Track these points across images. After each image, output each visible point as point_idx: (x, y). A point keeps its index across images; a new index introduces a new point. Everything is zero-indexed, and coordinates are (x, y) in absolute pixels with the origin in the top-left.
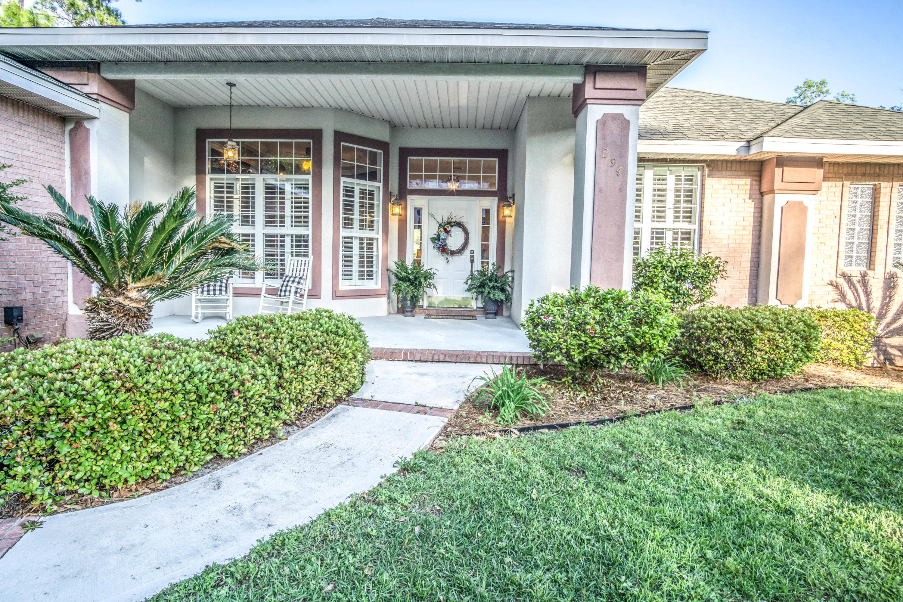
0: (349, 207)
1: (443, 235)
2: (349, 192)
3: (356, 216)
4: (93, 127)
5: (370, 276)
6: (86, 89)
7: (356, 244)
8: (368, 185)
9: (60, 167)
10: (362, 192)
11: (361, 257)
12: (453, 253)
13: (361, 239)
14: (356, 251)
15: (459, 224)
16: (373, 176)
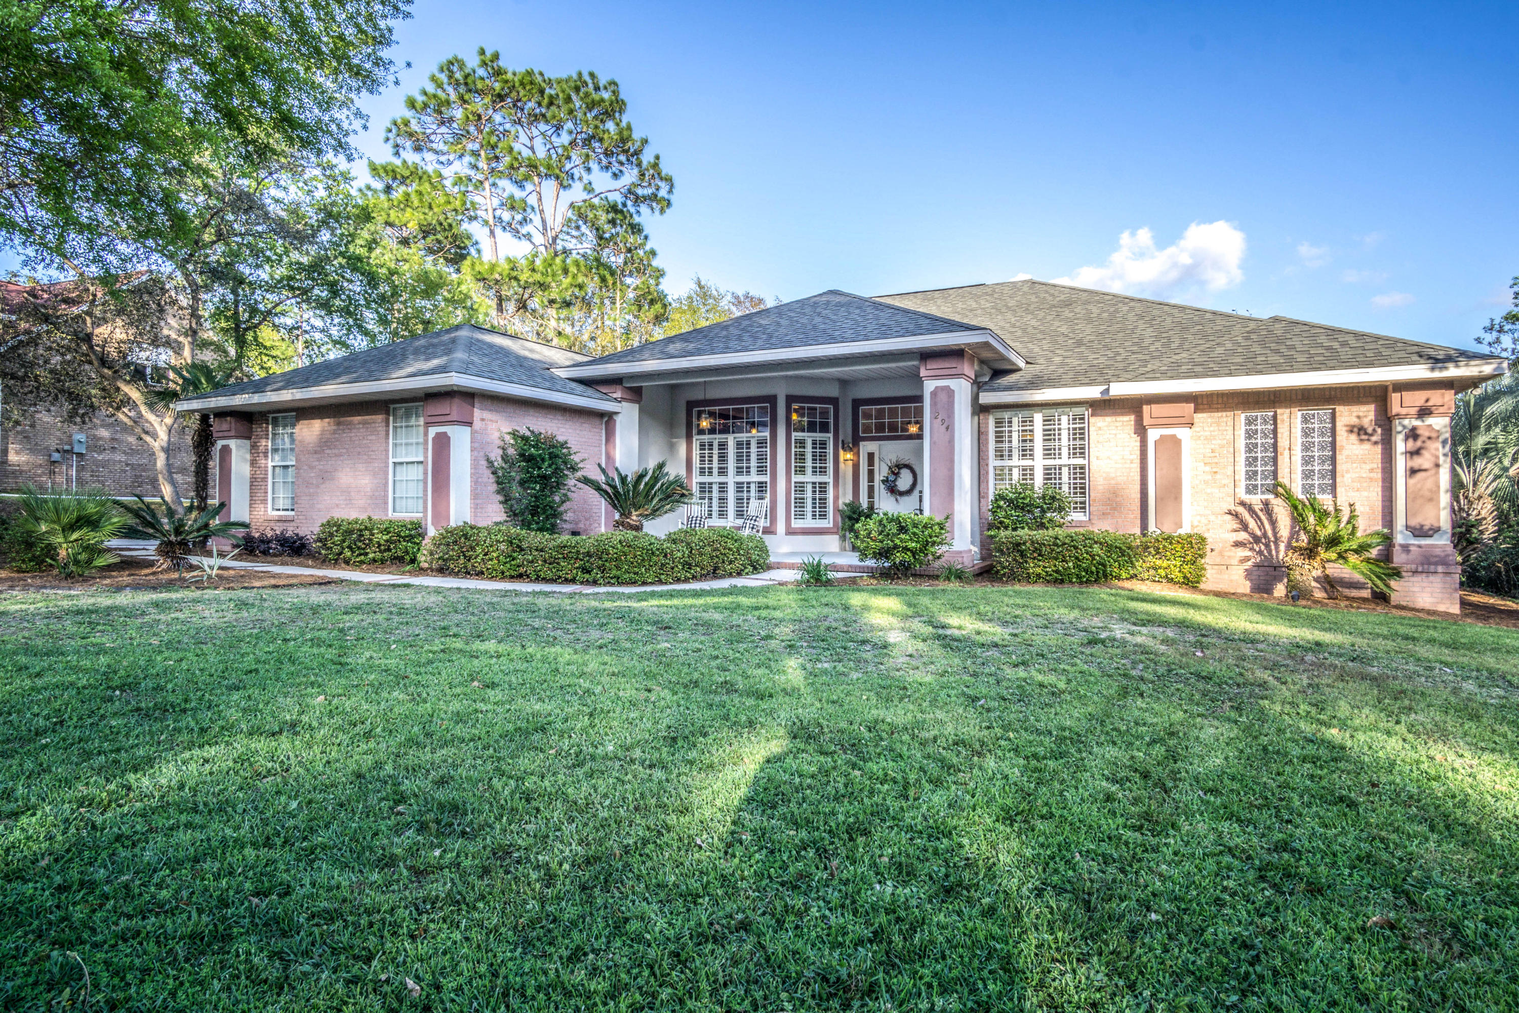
0: (801, 457)
1: (892, 478)
2: (801, 443)
3: (809, 463)
4: (619, 419)
5: (823, 516)
6: (615, 396)
7: (809, 488)
8: (819, 436)
9: (600, 446)
10: (814, 442)
11: (814, 499)
12: (902, 494)
13: (814, 483)
14: (809, 494)
15: (907, 466)
16: (824, 428)
